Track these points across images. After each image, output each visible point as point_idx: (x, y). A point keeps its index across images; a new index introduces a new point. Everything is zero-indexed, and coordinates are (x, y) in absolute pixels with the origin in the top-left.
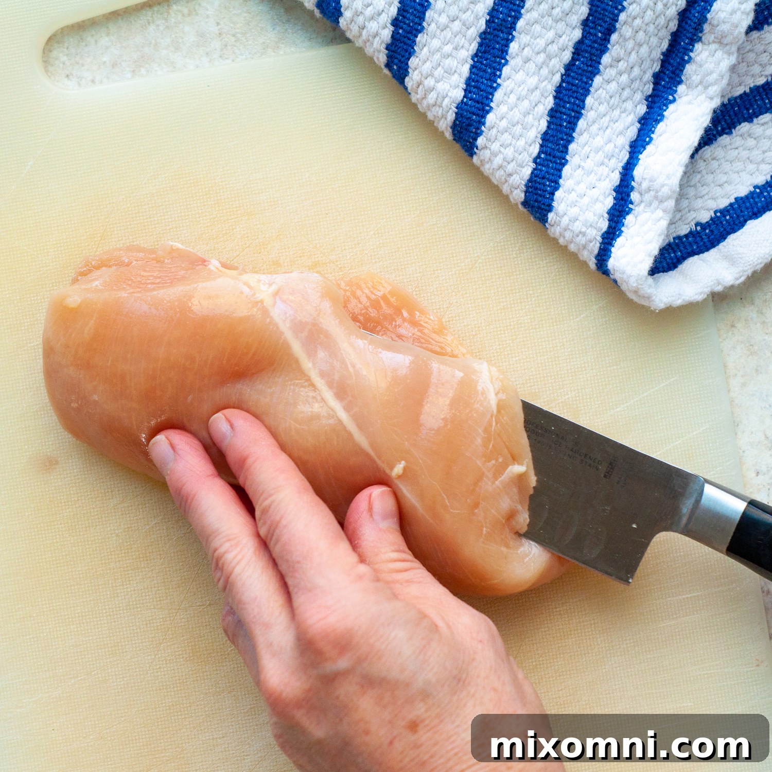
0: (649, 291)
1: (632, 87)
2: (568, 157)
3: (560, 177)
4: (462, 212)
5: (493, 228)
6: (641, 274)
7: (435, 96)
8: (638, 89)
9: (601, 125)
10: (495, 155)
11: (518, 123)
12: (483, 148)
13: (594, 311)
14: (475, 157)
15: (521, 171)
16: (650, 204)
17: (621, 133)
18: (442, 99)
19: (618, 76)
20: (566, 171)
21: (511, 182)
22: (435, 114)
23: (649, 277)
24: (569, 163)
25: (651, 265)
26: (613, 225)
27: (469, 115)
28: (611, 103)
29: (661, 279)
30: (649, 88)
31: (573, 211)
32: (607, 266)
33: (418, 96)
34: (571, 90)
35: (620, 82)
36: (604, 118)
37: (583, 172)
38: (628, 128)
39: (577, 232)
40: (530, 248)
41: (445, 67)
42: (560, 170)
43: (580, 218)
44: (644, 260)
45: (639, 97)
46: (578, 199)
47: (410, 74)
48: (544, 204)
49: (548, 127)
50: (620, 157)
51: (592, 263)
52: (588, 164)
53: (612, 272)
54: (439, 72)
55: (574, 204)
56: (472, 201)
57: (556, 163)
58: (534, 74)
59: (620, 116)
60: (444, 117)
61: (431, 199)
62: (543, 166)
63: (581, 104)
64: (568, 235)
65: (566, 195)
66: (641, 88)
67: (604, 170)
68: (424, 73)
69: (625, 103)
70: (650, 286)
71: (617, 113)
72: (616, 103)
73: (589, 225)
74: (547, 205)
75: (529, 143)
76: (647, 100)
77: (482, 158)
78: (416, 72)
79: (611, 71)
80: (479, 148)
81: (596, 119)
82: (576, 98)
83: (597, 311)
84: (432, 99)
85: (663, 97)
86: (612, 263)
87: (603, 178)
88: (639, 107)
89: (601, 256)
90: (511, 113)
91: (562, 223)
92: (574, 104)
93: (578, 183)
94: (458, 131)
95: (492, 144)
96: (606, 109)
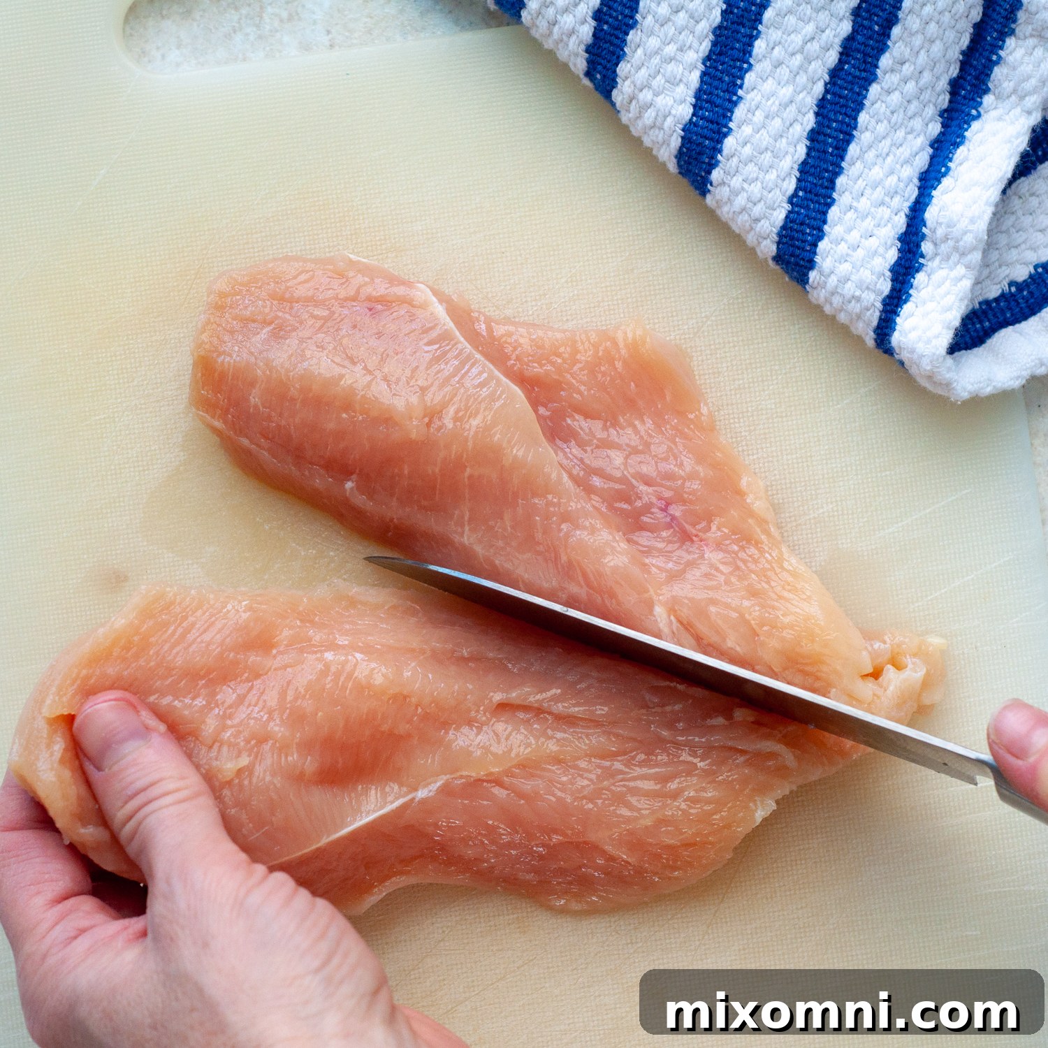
0: (948, 376)
1: (922, 98)
2: (835, 195)
3: (825, 222)
4: (686, 255)
5: (727, 279)
6: (938, 353)
7: (653, 114)
8: (930, 101)
9: (880, 151)
10: (736, 193)
11: (767, 149)
12: (719, 185)
13: (861, 396)
14: (709, 197)
15: (772, 215)
16: (948, 258)
17: (907, 162)
18: (663, 119)
19: (902, 84)
20: (833, 213)
21: (758, 229)
22: (654, 139)
23: (948, 356)
24: (836, 203)
25: (951, 341)
26: (898, 286)
27: (701, 140)
28: (893, 120)
29: (963, 360)
30: (944, 99)
31: (844, 268)
32: (890, 343)
33: (631, 115)
34: (837, 103)
35: (905, 92)
36: (883, 142)
37: (856, 215)
38: (917, 154)
39: (848, 296)
40: (777, 307)
41: (667, 75)
42: (825, 213)
43: (853, 277)
44: (940, 334)
45: (930, 113)
46: (850, 252)
47: (619, 86)
48: (804, 260)
49: (808, 154)
50: (906, 195)
51: (870, 339)
52: (864, 204)
53: (897, 352)
54: (658, 81)
55: (844, 259)
56: (700, 241)
57: (820, 204)
58: (788, 82)
59: (905, 138)
60: (666, 142)
61: (645, 237)
62: (801, 207)
63: (853, 122)
64: (836, 301)
65: (833, 246)
66: (933, 100)
67: (885, 212)
68: (638, 83)
69: (912, 121)
70: (949, 369)
71: (901, 134)
72: (900, 121)
73: (864, 287)
74: (808, 261)
75: (782, 178)
76: (941, 115)
77: (718, 197)
78: (627, 83)
79: (893, 76)
80: (714, 184)
81: (873, 142)
82: (846, 114)
83: (866, 396)
84: (649, 118)
85: (963, 112)
86: (896, 339)
87: (883, 223)
88: (930, 126)
89: (882, 329)
90: (758, 136)
91: (828, 285)
92: (842, 122)
93: (849, 230)
94: (685, 161)
95: (732, 178)
96: (886, 128)
